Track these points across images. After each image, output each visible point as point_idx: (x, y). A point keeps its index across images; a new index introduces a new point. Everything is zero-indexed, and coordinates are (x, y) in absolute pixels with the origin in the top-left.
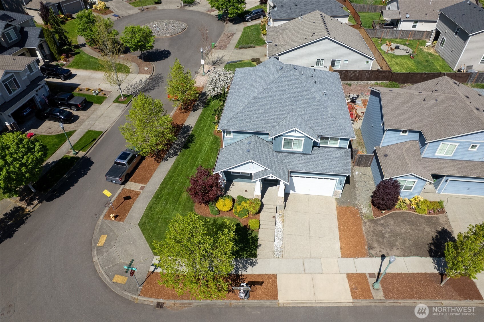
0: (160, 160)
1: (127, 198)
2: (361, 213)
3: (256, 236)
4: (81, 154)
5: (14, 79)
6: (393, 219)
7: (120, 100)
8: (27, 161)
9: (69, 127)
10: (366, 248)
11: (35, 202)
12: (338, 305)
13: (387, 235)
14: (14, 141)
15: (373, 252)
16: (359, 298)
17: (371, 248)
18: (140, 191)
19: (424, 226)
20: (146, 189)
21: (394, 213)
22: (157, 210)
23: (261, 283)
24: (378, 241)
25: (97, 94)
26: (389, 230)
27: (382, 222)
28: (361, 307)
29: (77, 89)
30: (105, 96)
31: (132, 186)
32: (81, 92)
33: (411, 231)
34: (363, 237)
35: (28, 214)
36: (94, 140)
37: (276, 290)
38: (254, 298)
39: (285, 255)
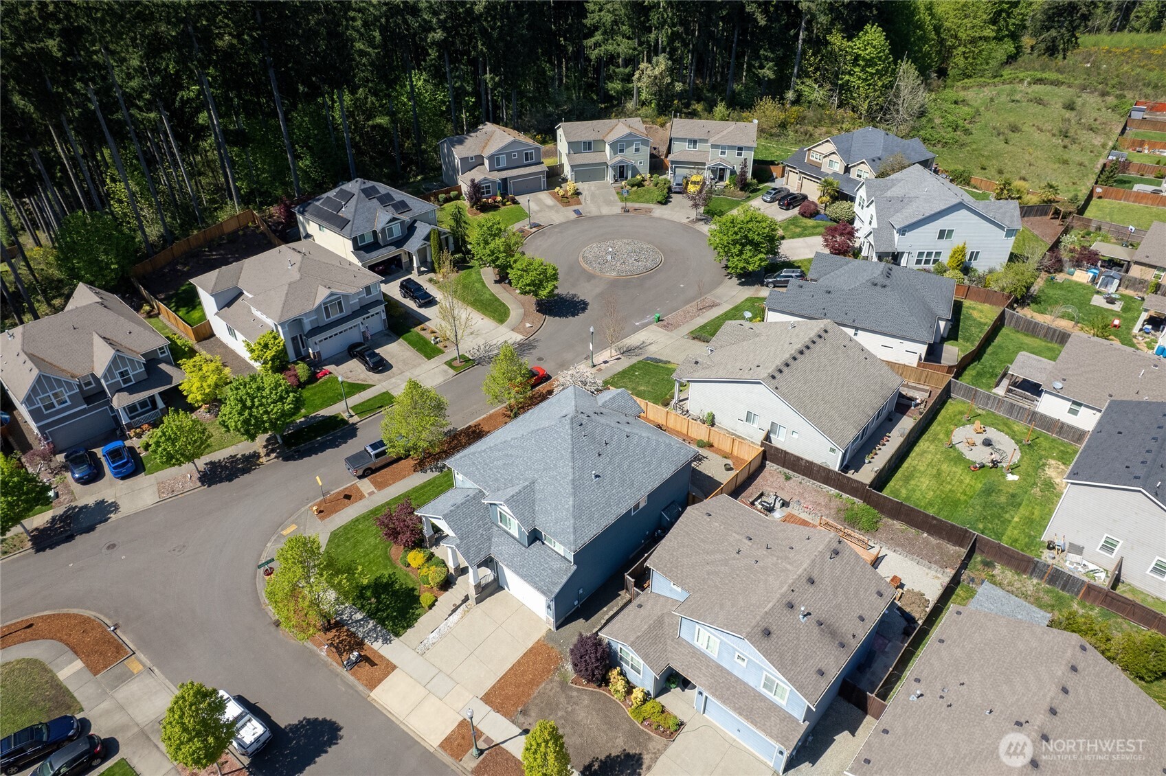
0: (419, 469)
1: (348, 497)
2: (563, 666)
3: (419, 616)
4: (356, 419)
5: (340, 303)
6: (591, 700)
7: (454, 364)
8: (272, 410)
9: (372, 377)
10: (519, 709)
11: (273, 455)
12: (419, 740)
13: (560, 714)
14: (270, 385)
15: (521, 719)
16: (446, 751)
17: (524, 713)
18: (367, 495)
19: (621, 735)
20: (373, 497)
21: (601, 693)
22: (360, 526)
23: (373, 664)
24: (541, 710)
25: (437, 343)
26: (569, 709)
27: (575, 694)
28: (439, 760)
29: (419, 327)
30: (444, 349)
31: (366, 485)
32: (422, 333)
33: (595, 730)
34: (530, 695)
35: (259, 465)
36: (381, 407)
37: (380, 681)
38: (353, 674)
39: (428, 654)
